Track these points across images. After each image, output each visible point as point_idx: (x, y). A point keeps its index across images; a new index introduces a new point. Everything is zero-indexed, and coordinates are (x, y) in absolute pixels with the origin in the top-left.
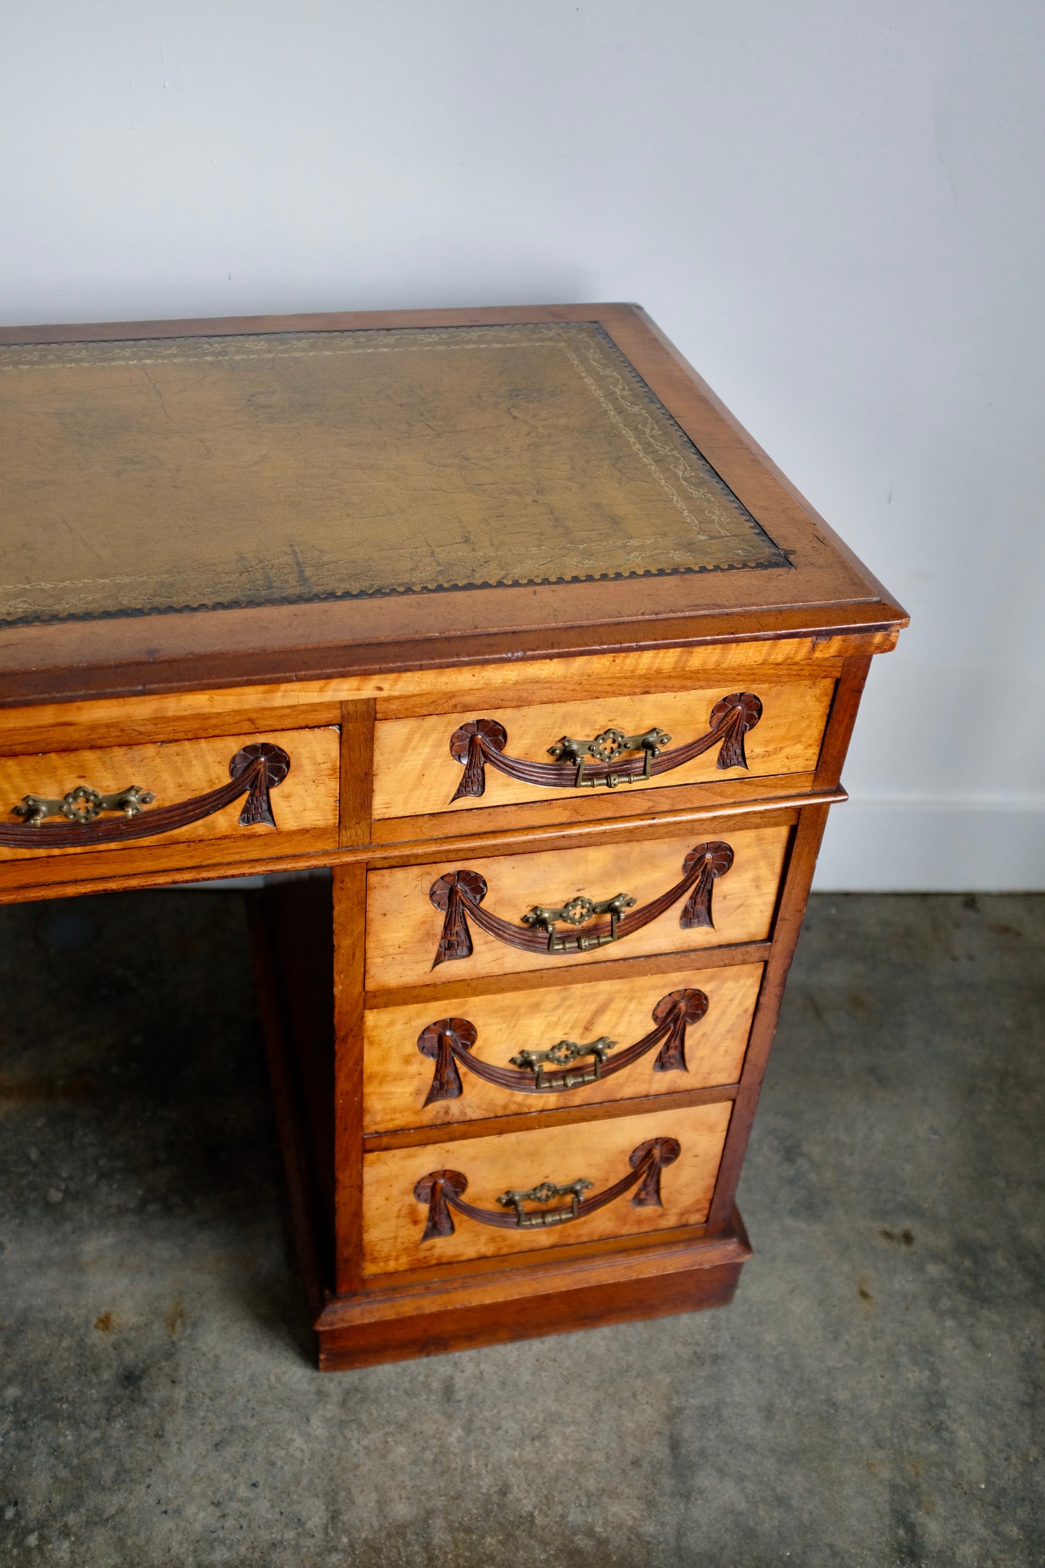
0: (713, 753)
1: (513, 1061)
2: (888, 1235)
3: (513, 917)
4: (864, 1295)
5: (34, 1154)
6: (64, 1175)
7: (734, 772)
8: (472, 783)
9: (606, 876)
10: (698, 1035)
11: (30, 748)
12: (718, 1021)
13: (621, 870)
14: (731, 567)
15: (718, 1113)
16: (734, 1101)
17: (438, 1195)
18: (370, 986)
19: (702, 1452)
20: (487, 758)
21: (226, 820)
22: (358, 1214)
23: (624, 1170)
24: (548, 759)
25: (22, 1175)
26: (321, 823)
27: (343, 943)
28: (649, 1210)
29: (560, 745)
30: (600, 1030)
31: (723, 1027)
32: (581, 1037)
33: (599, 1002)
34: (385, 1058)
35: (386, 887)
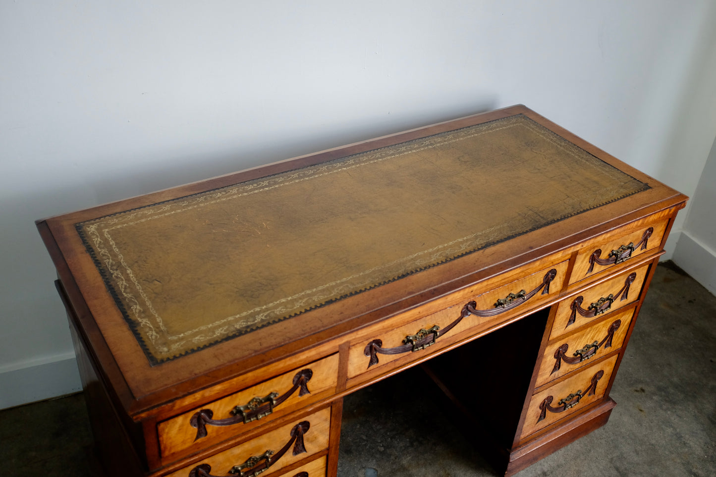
0: (640, 246)
1: (574, 354)
2: (637, 391)
3: (586, 307)
4: (641, 410)
5: (364, 438)
6: (379, 441)
7: (643, 251)
8: (590, 269)
9: (609, 289)
10: (617, 335)
12: (621, 329)
13: (612, 287)
14: (638, 192)
15: (614, 359)
16: (619, 354)
17: (545, 406)
18: (550, 338)
19: (626, 469)
20: (595, 260)
21: (537, 295)
22: (524, 418)
23: (589, 384)
24: (608, 257)
25: (366, 445)
26: (558, 290)
27: (548, 326)
28: (592, 396)
29: (611, 253)
30: (595, 339)
32: (590, 342)
33: (598, 329)
34: (546, 362)
35: (562, 306)
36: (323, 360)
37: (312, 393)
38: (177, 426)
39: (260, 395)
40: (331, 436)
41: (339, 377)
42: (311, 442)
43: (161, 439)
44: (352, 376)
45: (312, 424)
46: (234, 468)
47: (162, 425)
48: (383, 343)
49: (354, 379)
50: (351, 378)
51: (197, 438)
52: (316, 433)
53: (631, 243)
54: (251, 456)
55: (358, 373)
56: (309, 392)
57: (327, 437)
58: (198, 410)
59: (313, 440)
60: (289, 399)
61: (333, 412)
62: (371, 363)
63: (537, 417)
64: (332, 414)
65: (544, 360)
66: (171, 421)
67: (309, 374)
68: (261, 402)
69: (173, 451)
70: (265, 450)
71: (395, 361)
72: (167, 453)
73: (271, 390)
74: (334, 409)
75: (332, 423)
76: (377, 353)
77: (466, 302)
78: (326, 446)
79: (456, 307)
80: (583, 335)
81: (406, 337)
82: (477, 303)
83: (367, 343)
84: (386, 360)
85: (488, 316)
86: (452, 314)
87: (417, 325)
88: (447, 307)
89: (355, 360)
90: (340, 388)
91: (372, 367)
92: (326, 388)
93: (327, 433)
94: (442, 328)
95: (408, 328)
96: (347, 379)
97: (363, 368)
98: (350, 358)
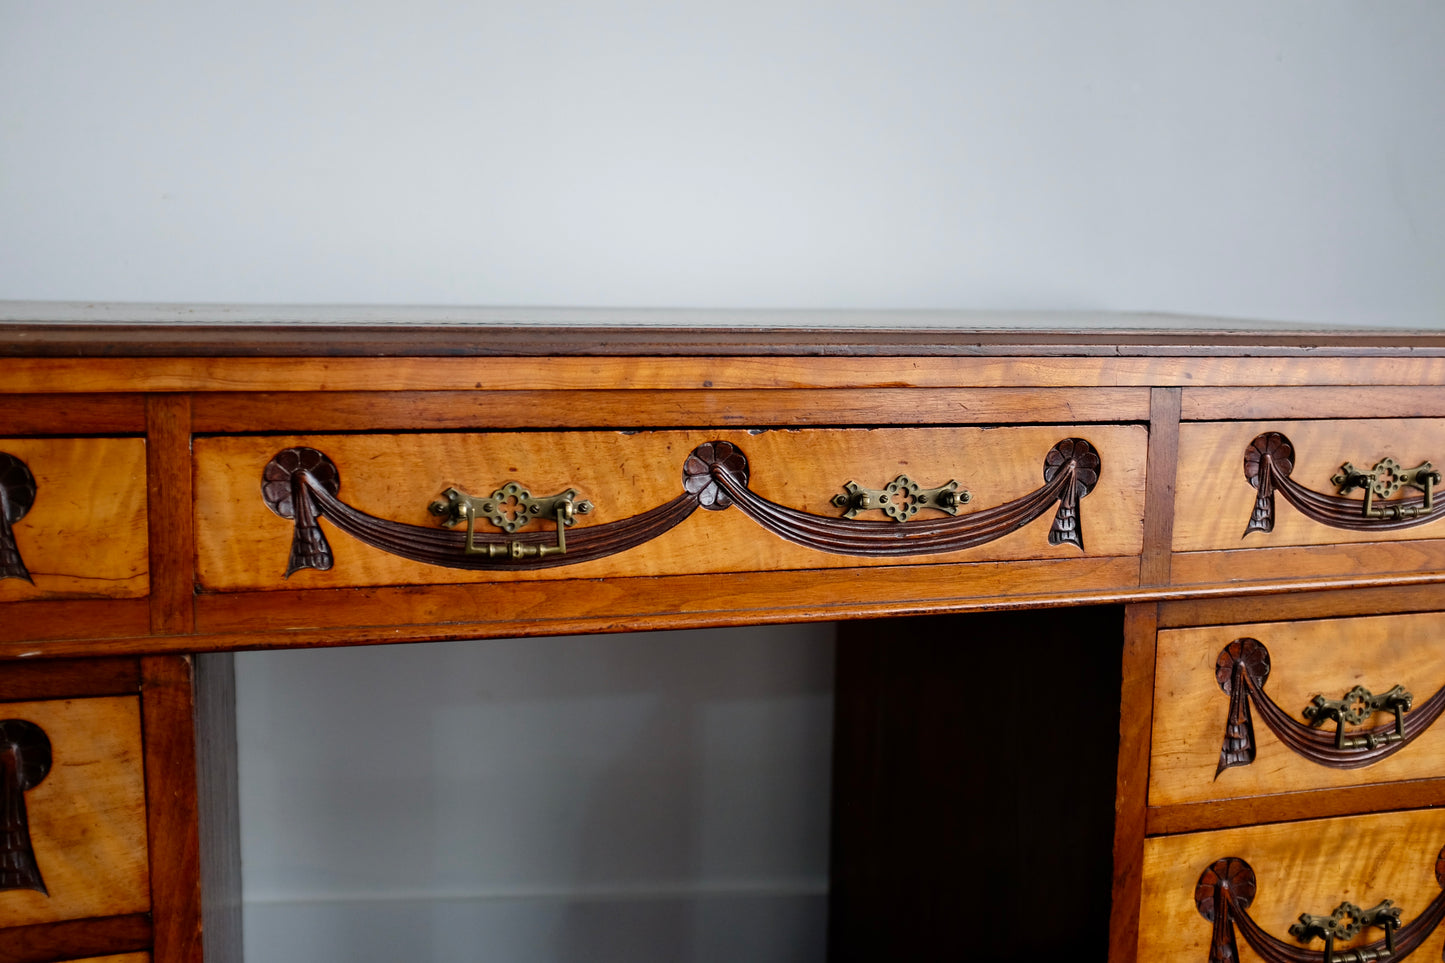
1: (1292, 929)
3: (1294, 704)
8: (1261, 515)
9: (1382, 658)
13: (1396, 651)
18: (1155, 798)
20: (1275, 483)
21: (1033, 535)
24: (1331, 491)
26: (1127, 549)
27: (1129, 731)
29: (1341, 471)
30: (1382, 891)
32: (1361, 897)
33: (1379, 844)
34: (1162, 917)
35: (1176, 654)
36: (79, 445)
37: (45, 586)
40: (157, 852)
41: (154, 559)
42: (67, 845)
44: (224, 581)
45: (65, 747)
48: (344, 479)
49: (225, 600)
50: (217, 592)
52: (81, 806)
53: (1424, 463)
55: (244, 579)
56: (28, 575)
57: (139, 854)
59: (77, 837)
61: (152, 729)
62: (303, 551)
64: (150, 740)
65: (1148, 906)
67: (22, 487)
71: (411, 589)
74: (153, 713)
75: (155, 785)
76: (324, 521)
77: (698, 439)
78: (137, 900)
79: (656, 441)
80: (1314, 847)
81: (445, 494)
82: (755, 465)
83: (270, 447)
84: (367, 569)
85: (810, 543)
86: (646, 467)
87: (491, 460)
88: (612, 421)
89: (227, 510)
90: (169, 615)
91: (304, 578)
92: (102, 586)
93: (138, 830)
94: (605, 518)
95: (449, 452)
96: (199, 587)
97: (263, 563)
98: (201, 489)
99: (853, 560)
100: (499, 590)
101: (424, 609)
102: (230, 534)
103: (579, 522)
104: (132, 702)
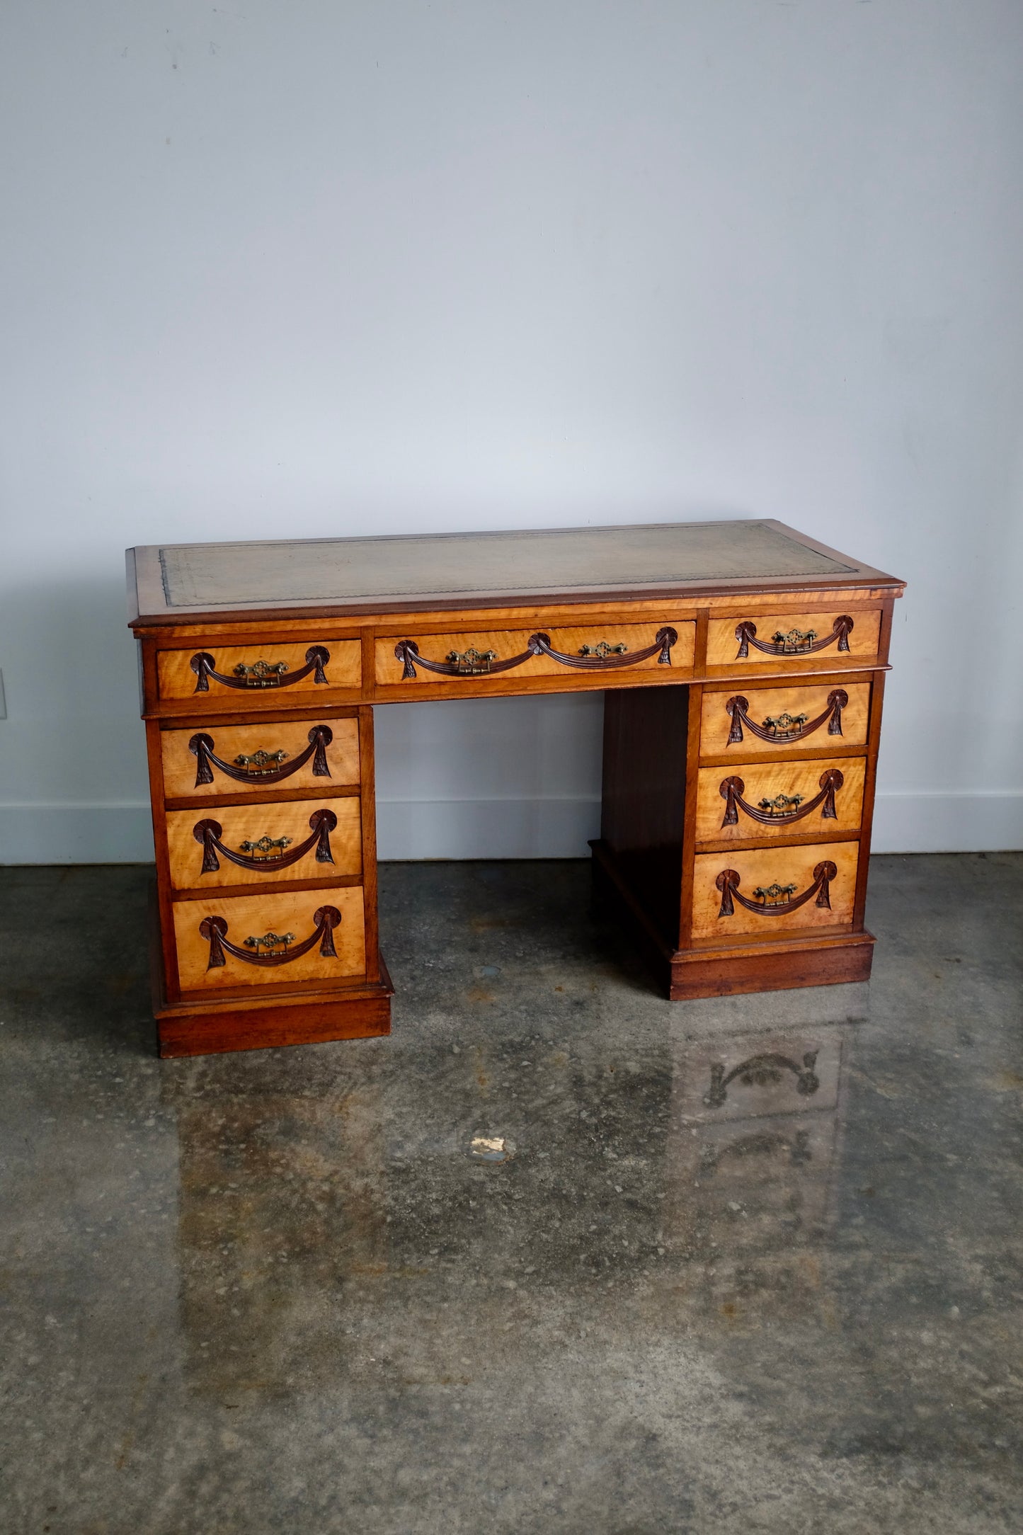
0: (835, 644)
1: (760, 804)
2: (948, 960)
3: (759, 721)
5: (504, 943)
6: (522, 949)
7: (844, 653)
8: (743, 651)
9: (796, 704)
10: (840, 797)
11: (589, 624)
12: (848, 790)
13: (800, 701)
15: (854, 849)
16: (860, 842)
17: (727, 886)
18: (702, 754)
20: (749, 640)
21: (652, 661)
22: (691, 895)
23: (812, 881)
24: (772, 642)
26: (688, 665)
27: (692, 729)
28: (823, 911)
29: (777, 635)
30: (797, 790)
31: (851, 793)
32: (789, 793)
33: (796, 773)
34: (706, 798)
35: (710, 702)
36: (342, 642)
37: (332, 685)
38: (177, 662)
39: (267, 660)
40: (362, 766)
41: (363, 676)
42: (336, 763)
43: (159, 672)
44: (383, 682)
45: (335, 734)
46: (239, 756)
47: (161, 654)
48: (420, 650)
49: (384, 688)
50: (381, 685)
51: (197, 690)
52: (341, 751)
53: (811, 631)
54: (261, 749)
55: (389, 681)
56: (327, 682)
57: (357, 766)
58: (199, 651)
59: (339, 762)
60: (302, 680)
61: (361, 728)
62: (406, 673)
63: (716, 904)
64: (361, 732)
65: (701, 793)
66: (170, 653)
67: (326, 656)
68: (268, 669)
69: (171, 695)
70: (278, 747)
71: (441, 683)
72: (164, 696)
73: (281, 659)
74: (362, 723)
75: (362, 745)
76: (413, 662)
77: (533, 632)
78: (356, 781)
79: (519, 634)
80: (769, 774)
81: (451, 653)
82: (552, 640)
83: (397, 641)
84: (427, 677)
85: (571, 665)
86: (516, 642)
87: (465, 642)
88: (504, 628)
89: (384, 661)
90: (367, 693)
91: (407, 680)
92: (348, 685)
93: (357, 759)
94: (502, 659)
95: (452, 640)
96: (376, 685)
97: (395, 676)
98: (377, 654)
99: (586, 671)
100: (468, 683)
101: (445, 689)
102: (385, 668)
103: (494, 661)
104: (356, 719)
